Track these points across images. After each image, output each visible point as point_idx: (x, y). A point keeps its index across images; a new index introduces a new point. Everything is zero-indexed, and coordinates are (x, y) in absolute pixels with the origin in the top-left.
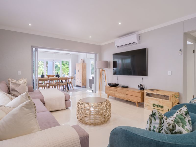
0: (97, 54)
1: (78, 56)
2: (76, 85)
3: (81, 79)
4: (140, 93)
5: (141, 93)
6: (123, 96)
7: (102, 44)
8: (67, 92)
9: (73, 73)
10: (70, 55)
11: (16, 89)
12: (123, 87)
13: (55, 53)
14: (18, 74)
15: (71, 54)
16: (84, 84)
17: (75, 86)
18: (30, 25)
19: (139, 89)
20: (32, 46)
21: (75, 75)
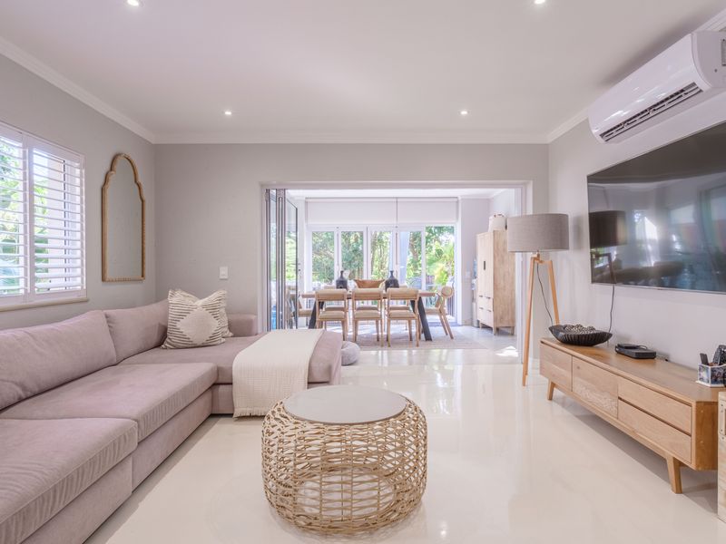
0: (525, 184)
1: (488, 202)
2: (478, 321)
3: (492, 296)
4: (690, 405)
5: (694, 405)
6: (604, 405)
7: (550, 138)
8: (418, 346)
9: (468, 274)
10: (457, 202)
11: (179, 325)
12: (626, 350)
13: (399, 200)
14: (222, 277)
15: (460, 198)
16: (502, 318)
17: (475, 324)
18: (228, 113)
19: (706, 375)
20: (262, 185)
21: (474, 281)
